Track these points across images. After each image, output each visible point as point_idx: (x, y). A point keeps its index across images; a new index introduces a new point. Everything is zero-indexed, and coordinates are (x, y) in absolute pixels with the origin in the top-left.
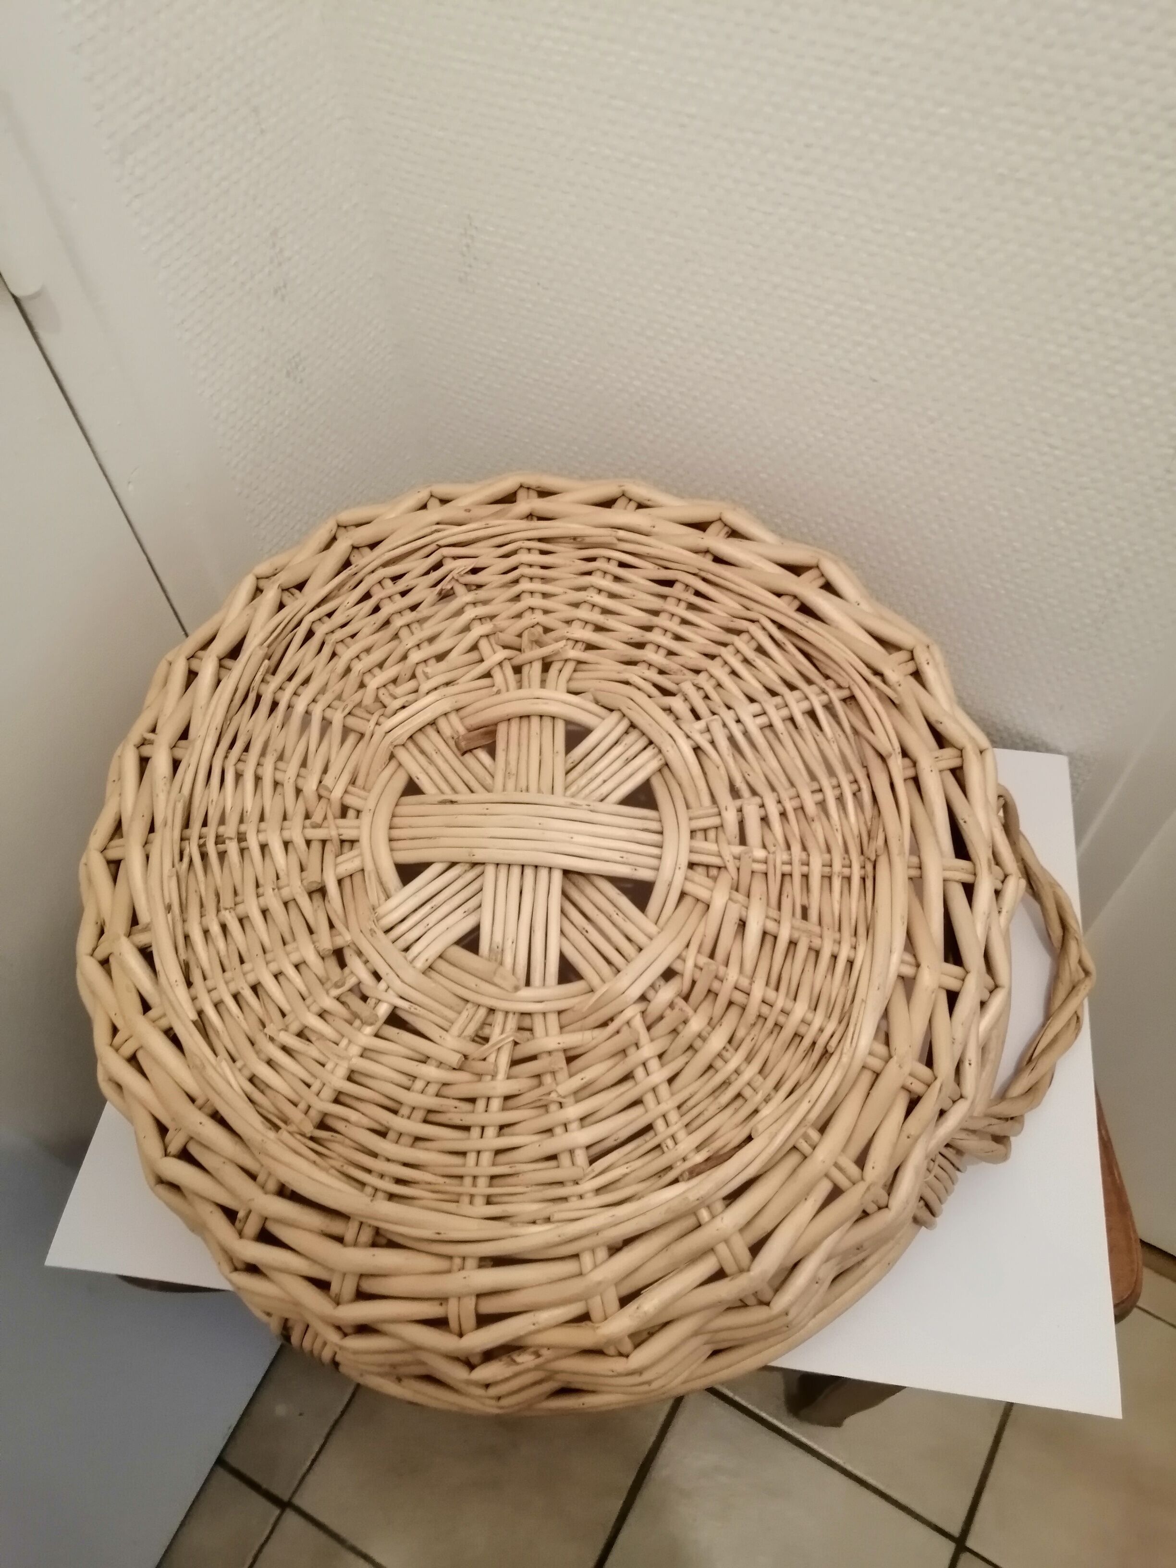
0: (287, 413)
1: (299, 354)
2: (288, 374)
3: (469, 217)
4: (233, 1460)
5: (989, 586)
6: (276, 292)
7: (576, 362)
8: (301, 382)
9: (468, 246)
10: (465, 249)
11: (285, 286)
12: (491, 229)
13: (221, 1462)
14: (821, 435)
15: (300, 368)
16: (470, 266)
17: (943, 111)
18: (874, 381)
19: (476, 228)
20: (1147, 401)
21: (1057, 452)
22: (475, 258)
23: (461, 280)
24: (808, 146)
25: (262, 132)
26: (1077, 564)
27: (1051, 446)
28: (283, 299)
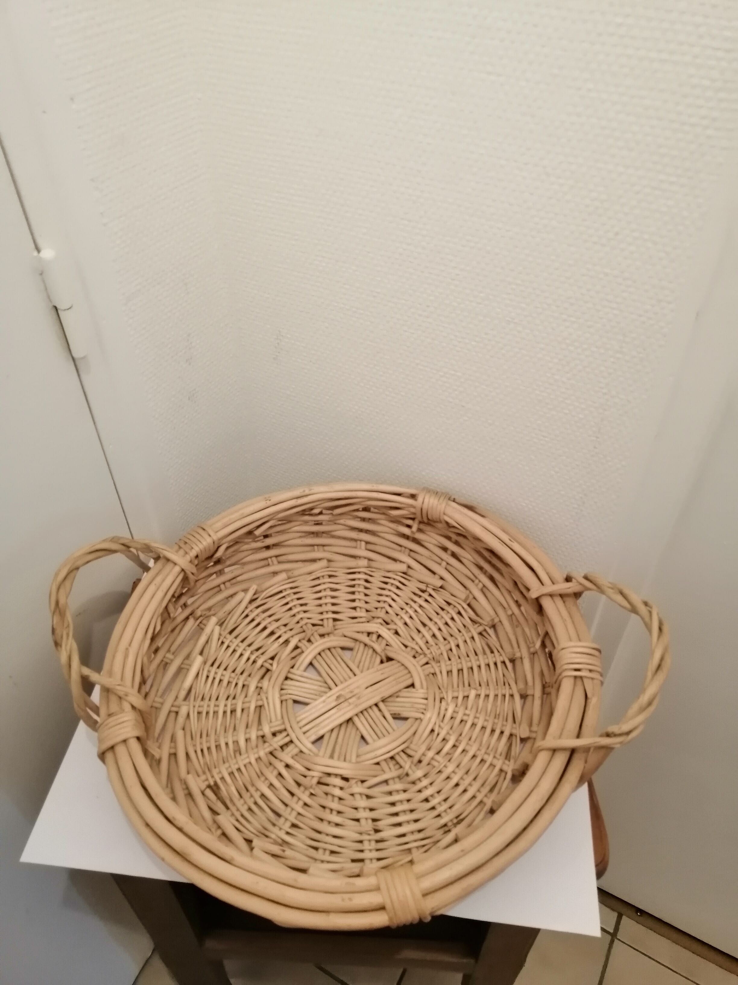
0: (187, 417)
1: (195, 389)
2: (189, 399)
3: (279, 331)
5: (524, 504)
6: (187, 361)
7: (328, 397)
8: (195, 402)
9: (278, 344)
10: (277, 345)
11: (191, 359)
12: (289, 337)
15: (195, 396)
16: (279, 352)
17: (482, 295)
18: (463, 406)
19: (282, 336)
20: (581, 416)
21: (546, 439)
22: (281, 349)
23: (274, 359)
24: (428, 306)
26: (563, 493)
27: (544, 436)
28: (190, 364)
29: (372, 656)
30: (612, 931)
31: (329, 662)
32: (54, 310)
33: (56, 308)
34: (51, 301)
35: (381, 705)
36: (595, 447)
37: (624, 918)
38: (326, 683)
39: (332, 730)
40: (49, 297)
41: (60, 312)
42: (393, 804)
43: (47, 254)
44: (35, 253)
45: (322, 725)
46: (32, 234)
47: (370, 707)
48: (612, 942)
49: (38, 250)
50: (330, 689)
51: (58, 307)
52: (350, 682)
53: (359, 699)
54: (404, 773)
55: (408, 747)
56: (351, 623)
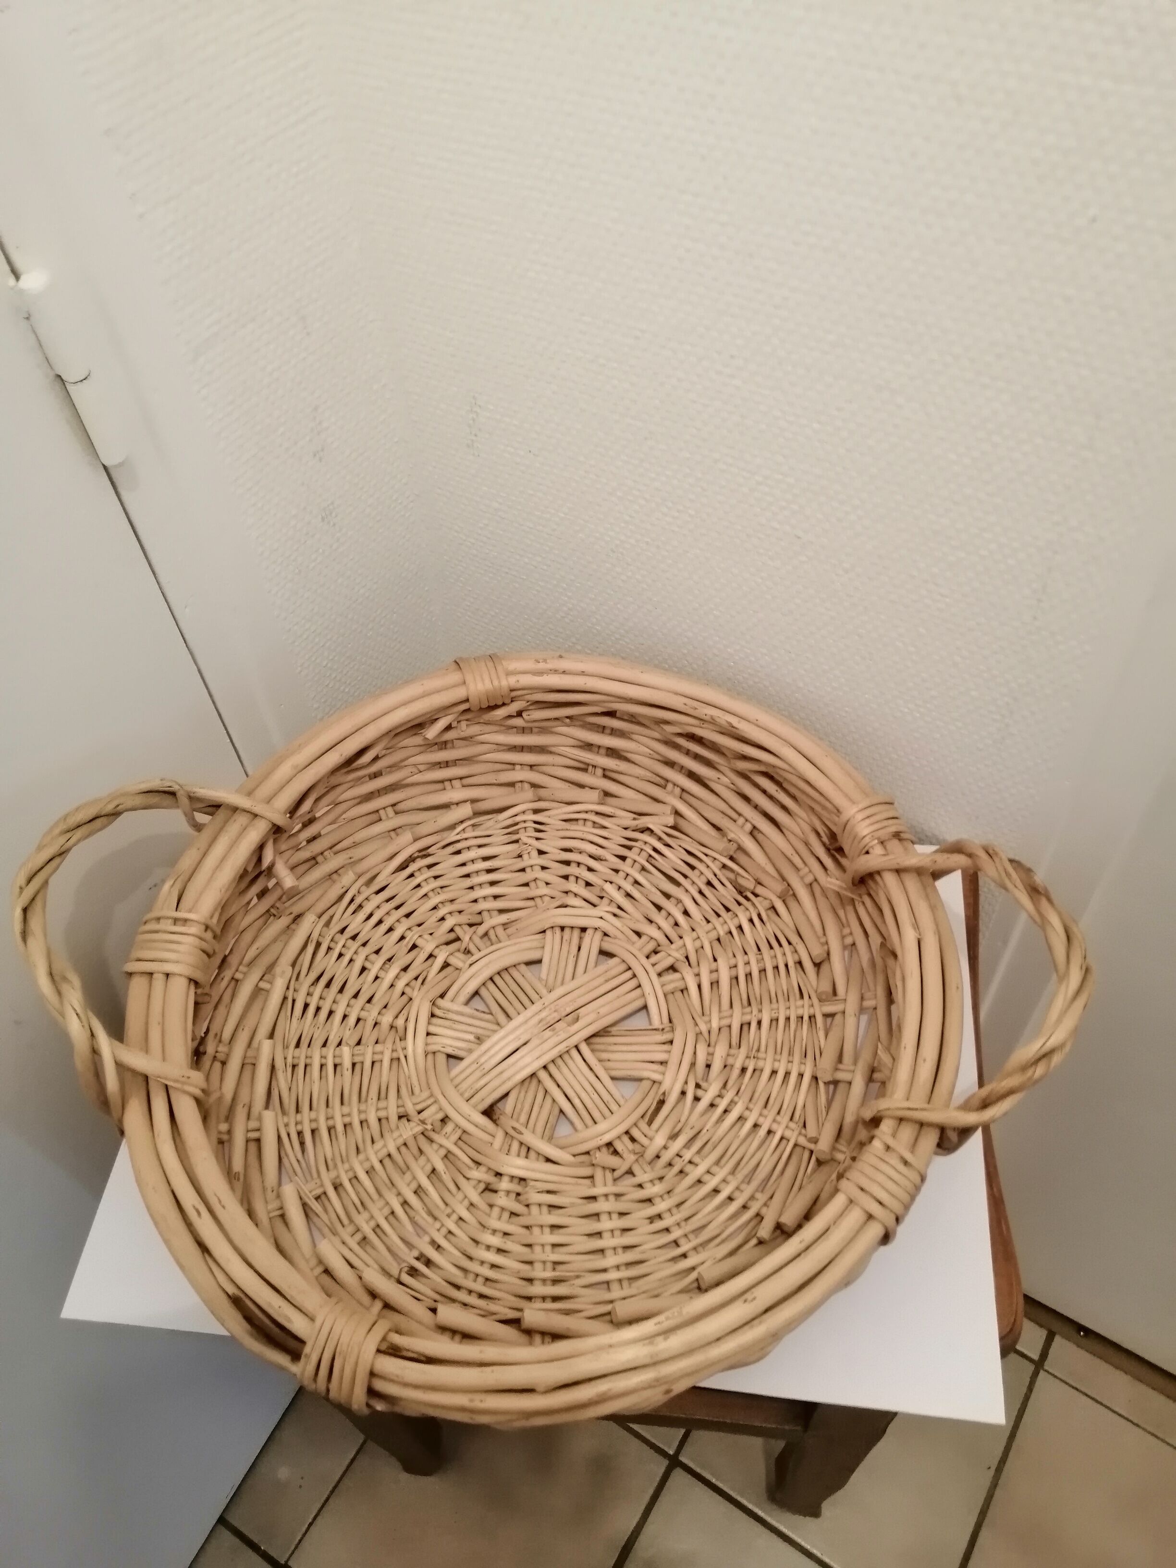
0: (321, 550)
1: (332, 503)
2: (323, 519)
3: (474, 398)
4: (234, 1519)
5: (906, 710)
6: (315, 455)
7: (562, 515)
8: (334, 525)
9: (474, 420)
10: (471, 422)
11: (323, 450)
12: (492, 408)
13: (222, 1521)
14: (760, 580)
15: (334, 515)
16: (476, 435)
17: (831, 337)
18: (799, 538)
19: (480, 406)
21: (947, 600)
22: (480, 430)
23: (468, 446)
25: (308, 334)
26: (973, 693)
28: (320, 460)
30: (1035, 1356)
32: (58, 382)
33: (61, 380)
35: (502, 1019)
36: (1035, 618)
37: (1058, 1339)
38: (600, 1061)
39: (585, 971)
41: (68, 386)
45: (604, 978)
47: (518, 1012)
48: (1035, 1374)
53: (540, 1021)
54: (474, 928)
55: (464, 962)
56: (560, 1183)
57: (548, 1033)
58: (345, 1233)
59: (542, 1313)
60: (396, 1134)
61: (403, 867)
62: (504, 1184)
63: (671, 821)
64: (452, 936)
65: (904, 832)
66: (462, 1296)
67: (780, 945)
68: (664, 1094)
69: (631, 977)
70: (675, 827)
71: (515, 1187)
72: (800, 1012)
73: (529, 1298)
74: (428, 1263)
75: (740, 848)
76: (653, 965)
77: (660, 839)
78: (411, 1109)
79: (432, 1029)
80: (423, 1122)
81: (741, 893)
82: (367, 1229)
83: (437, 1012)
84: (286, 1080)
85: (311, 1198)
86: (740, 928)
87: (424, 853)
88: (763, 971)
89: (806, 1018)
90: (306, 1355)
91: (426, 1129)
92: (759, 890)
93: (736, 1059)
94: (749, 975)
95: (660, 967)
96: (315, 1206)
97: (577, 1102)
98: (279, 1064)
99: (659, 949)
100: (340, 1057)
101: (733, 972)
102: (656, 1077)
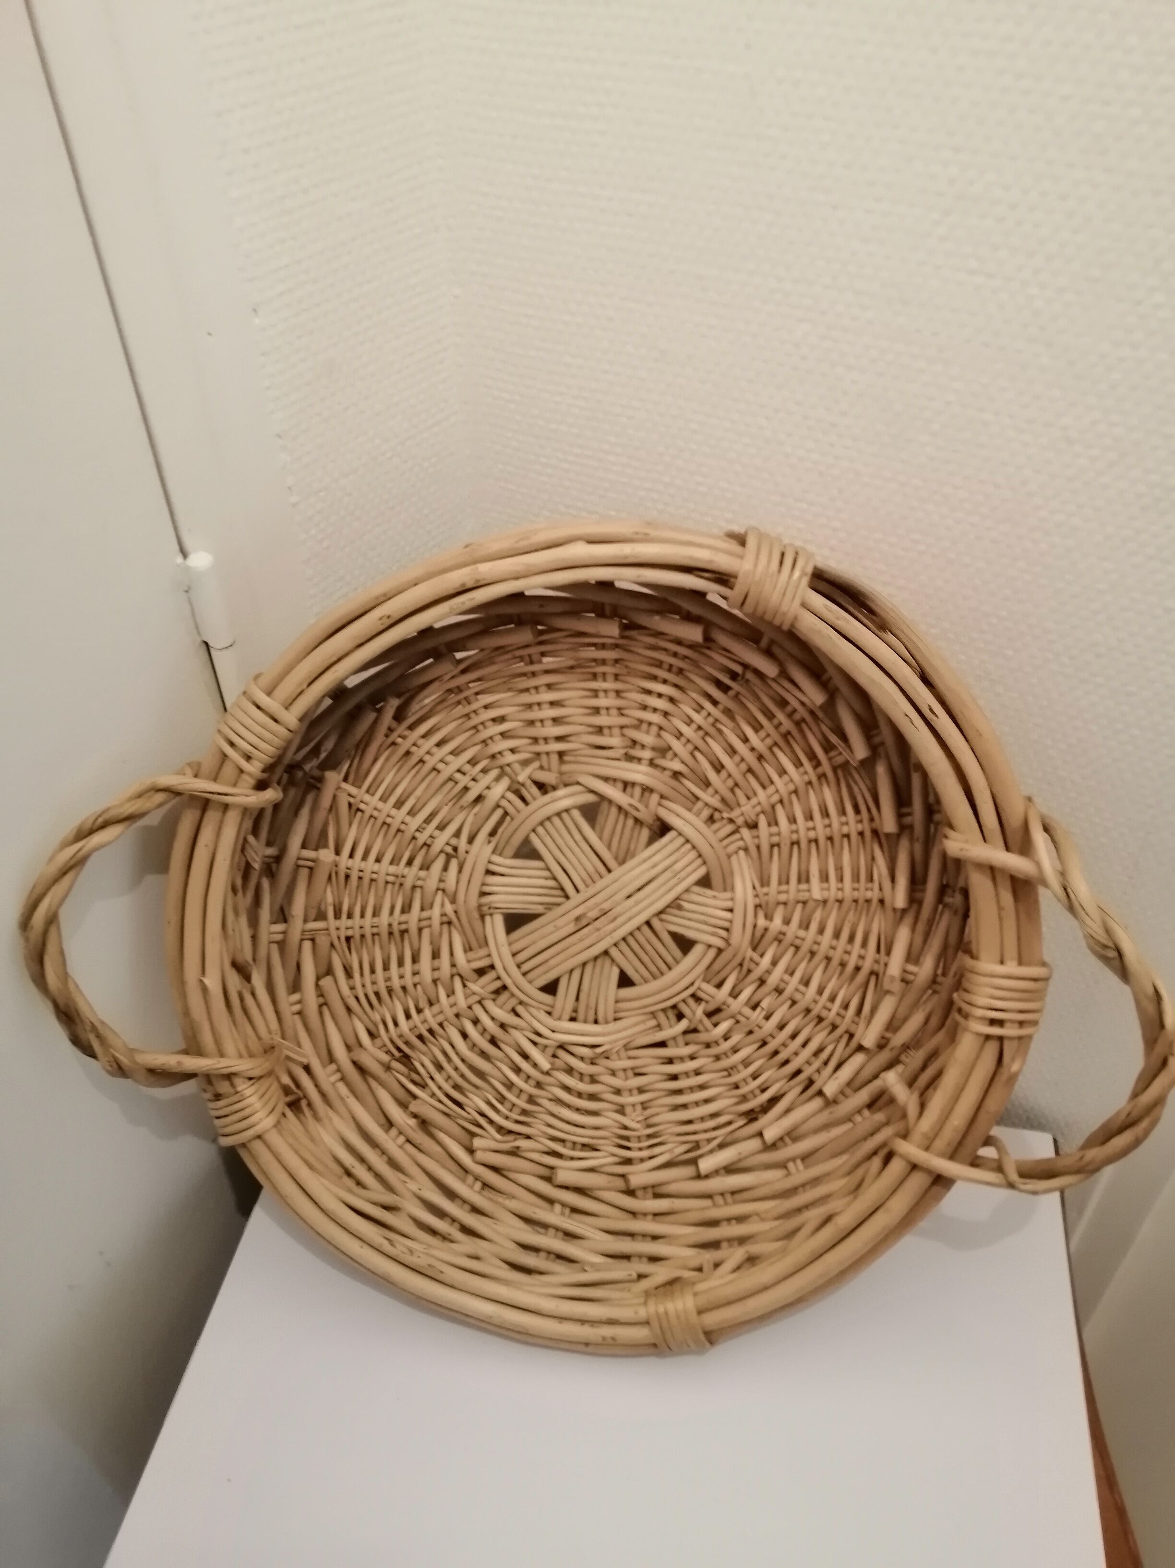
29: (633, 830)
31: (560, 841)
32: (204, 646)
33: (206, 644)
34: (199, 633)
35: (656, 923)
38: (555, 878)
39: (571, 971)
40: (197, 627)
41: (212, 651)
42: (674, 1077)
43: (200, 560)
44: (179, 559)
45: (553, 962)
46: (176, 528)
47: (638, 929)
49: (184, 554)
50: (567, 897)
51: (210, 644)
52: (600, 884)
53: (615, 919)
54: (692, 1027)
55: (699, 988)
56: (593, 756)
57: (606, 906)
58: (802, 712)
59: (603, 633)
60: (758, 809)
61: (774, 1101)
62: (647, 754)
63: (477, 1143)
64: (715, 1018)
65: (210, 1100)
66: (682, 651)
67: (366, 996)
68: (489, 842)
69: (522, 966)
70: (473, 1135)
71: (637, 752)
72: (350, 923)
73: (617, 646)
74: (719, 684)
75: (404, 1106)
76: (499, 978)
77: (491, 1122)
78: (745, 832)
79: (728, 915)
80: (731, 821)
81: (406, 1057)
82: (780, 716)
83: (723, 933)
84: (878, 868)
85: (839, 747)
86: (408, 1016)
87: (751, 1116)
88: (386, 968)
89: (344, 916)
90: (806, 574)
91: (728, 813)
92: (386, 1058)
93: (417, 875)
94: (401, 963)
95: (492, 975)
96: (834, 739)
97: (578, 837)
98: (887, 884)
99: (493, 996)
100: (822, 889)
101: (416, 967)
102: (496, 859)
